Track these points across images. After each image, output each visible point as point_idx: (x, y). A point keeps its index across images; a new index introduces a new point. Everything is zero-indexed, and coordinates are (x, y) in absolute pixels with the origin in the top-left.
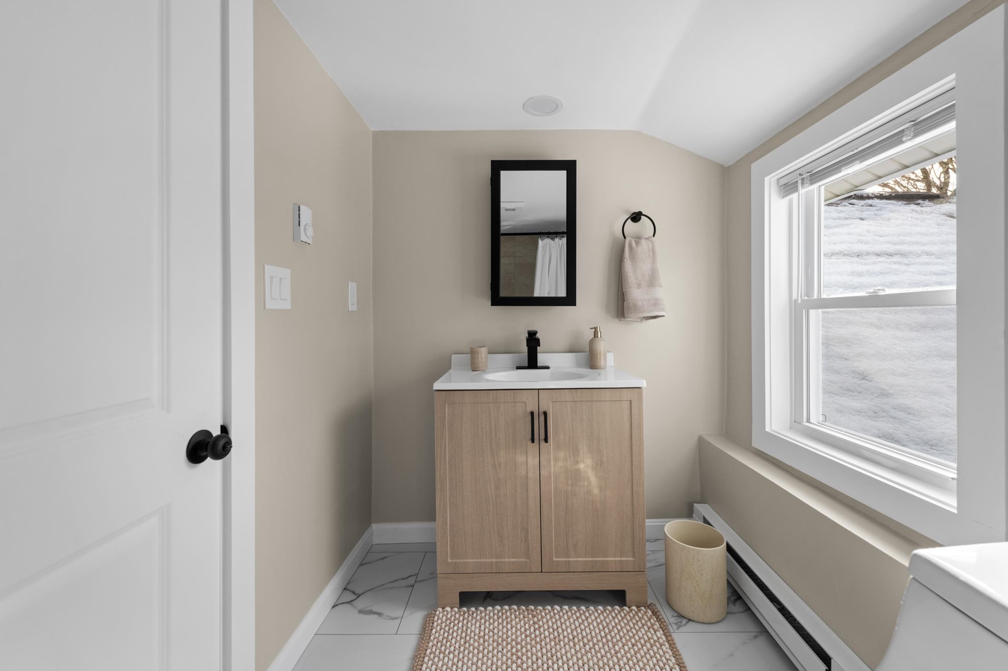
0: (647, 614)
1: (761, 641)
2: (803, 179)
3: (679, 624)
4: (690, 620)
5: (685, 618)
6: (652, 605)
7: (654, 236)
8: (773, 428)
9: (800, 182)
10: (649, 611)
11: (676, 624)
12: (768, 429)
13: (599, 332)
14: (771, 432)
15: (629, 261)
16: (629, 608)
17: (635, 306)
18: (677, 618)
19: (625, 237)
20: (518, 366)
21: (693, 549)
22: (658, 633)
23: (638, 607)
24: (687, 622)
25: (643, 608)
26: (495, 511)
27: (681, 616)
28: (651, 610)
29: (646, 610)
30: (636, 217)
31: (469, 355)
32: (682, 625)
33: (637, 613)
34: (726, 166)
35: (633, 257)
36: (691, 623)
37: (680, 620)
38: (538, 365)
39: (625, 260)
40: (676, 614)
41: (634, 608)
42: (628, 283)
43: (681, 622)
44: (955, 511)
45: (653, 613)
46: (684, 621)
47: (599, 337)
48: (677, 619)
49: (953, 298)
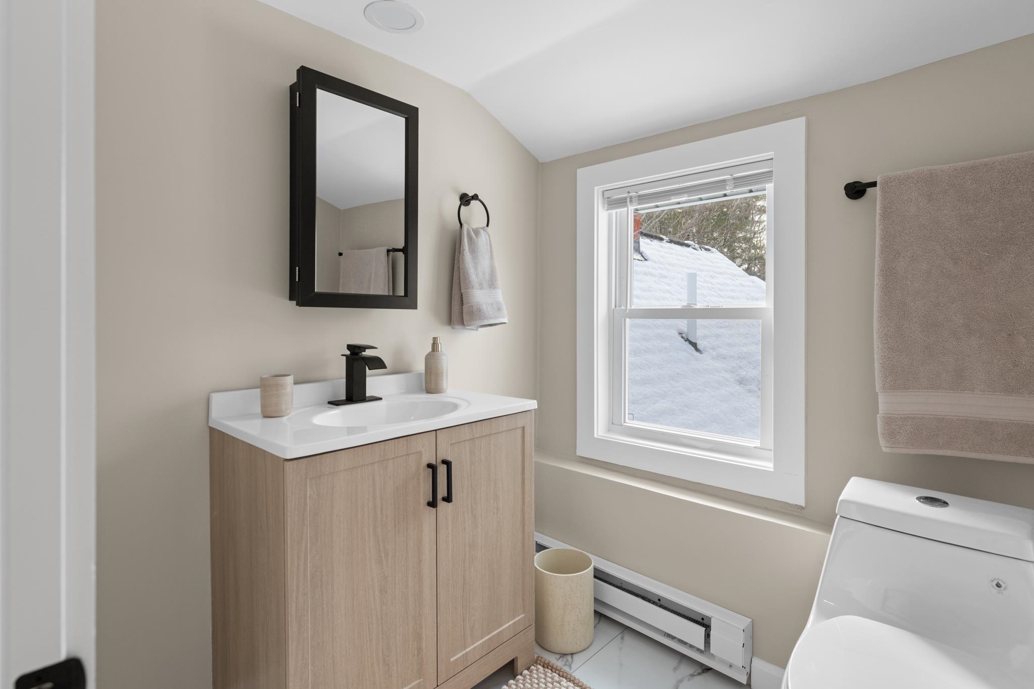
0: (540, 670)
1: (629, 639)
2: (631, 198)
3: (567, 663)
4: (572, 654)
5: (567, 654)
6: (540, 659)
7: (488, 225)
8: (600, 434)
9: (628, 200)
10: (539, 666)
11: (566, 665)
12: (595, 436)
13: (440, 344)
14: (598, 437)
15: (468, 253)
16: (521, 674)
17: (479, 310)
18: (561, 659)
19: (461, 224)
20: (329, 401)
21: (576, 576)
22: (562, 683)
23: (528, 669)
24: (572, 658)
25: (532, 667)
26: (380, 628)
27: (564, 655)
28: (540, 665)
29: (537, 667)
30: (465, 200)
31: (259, 390)
32: (570, 663)
33: (531, 676)
34: (540, 162)
35: (473, 251)
36: (575, 657)
37: (565, 660)
38: (367, 395)
39: (465, 252)
40: (558, 656)
41: (526, 672)
42: (470, 281)
43: (567, 660)
44: (773, 470)
45: (544, 667)
46: (569, 658)
47: (440, 350)
48: (562, 661)
49: (771, 314)
